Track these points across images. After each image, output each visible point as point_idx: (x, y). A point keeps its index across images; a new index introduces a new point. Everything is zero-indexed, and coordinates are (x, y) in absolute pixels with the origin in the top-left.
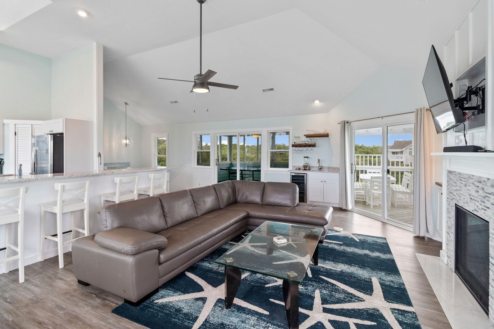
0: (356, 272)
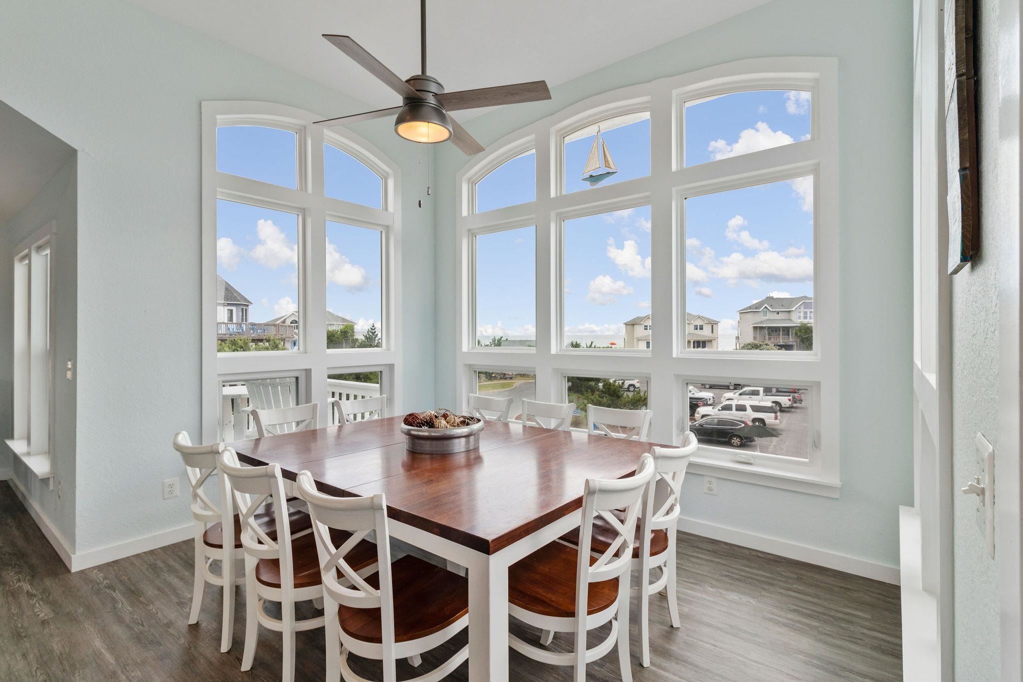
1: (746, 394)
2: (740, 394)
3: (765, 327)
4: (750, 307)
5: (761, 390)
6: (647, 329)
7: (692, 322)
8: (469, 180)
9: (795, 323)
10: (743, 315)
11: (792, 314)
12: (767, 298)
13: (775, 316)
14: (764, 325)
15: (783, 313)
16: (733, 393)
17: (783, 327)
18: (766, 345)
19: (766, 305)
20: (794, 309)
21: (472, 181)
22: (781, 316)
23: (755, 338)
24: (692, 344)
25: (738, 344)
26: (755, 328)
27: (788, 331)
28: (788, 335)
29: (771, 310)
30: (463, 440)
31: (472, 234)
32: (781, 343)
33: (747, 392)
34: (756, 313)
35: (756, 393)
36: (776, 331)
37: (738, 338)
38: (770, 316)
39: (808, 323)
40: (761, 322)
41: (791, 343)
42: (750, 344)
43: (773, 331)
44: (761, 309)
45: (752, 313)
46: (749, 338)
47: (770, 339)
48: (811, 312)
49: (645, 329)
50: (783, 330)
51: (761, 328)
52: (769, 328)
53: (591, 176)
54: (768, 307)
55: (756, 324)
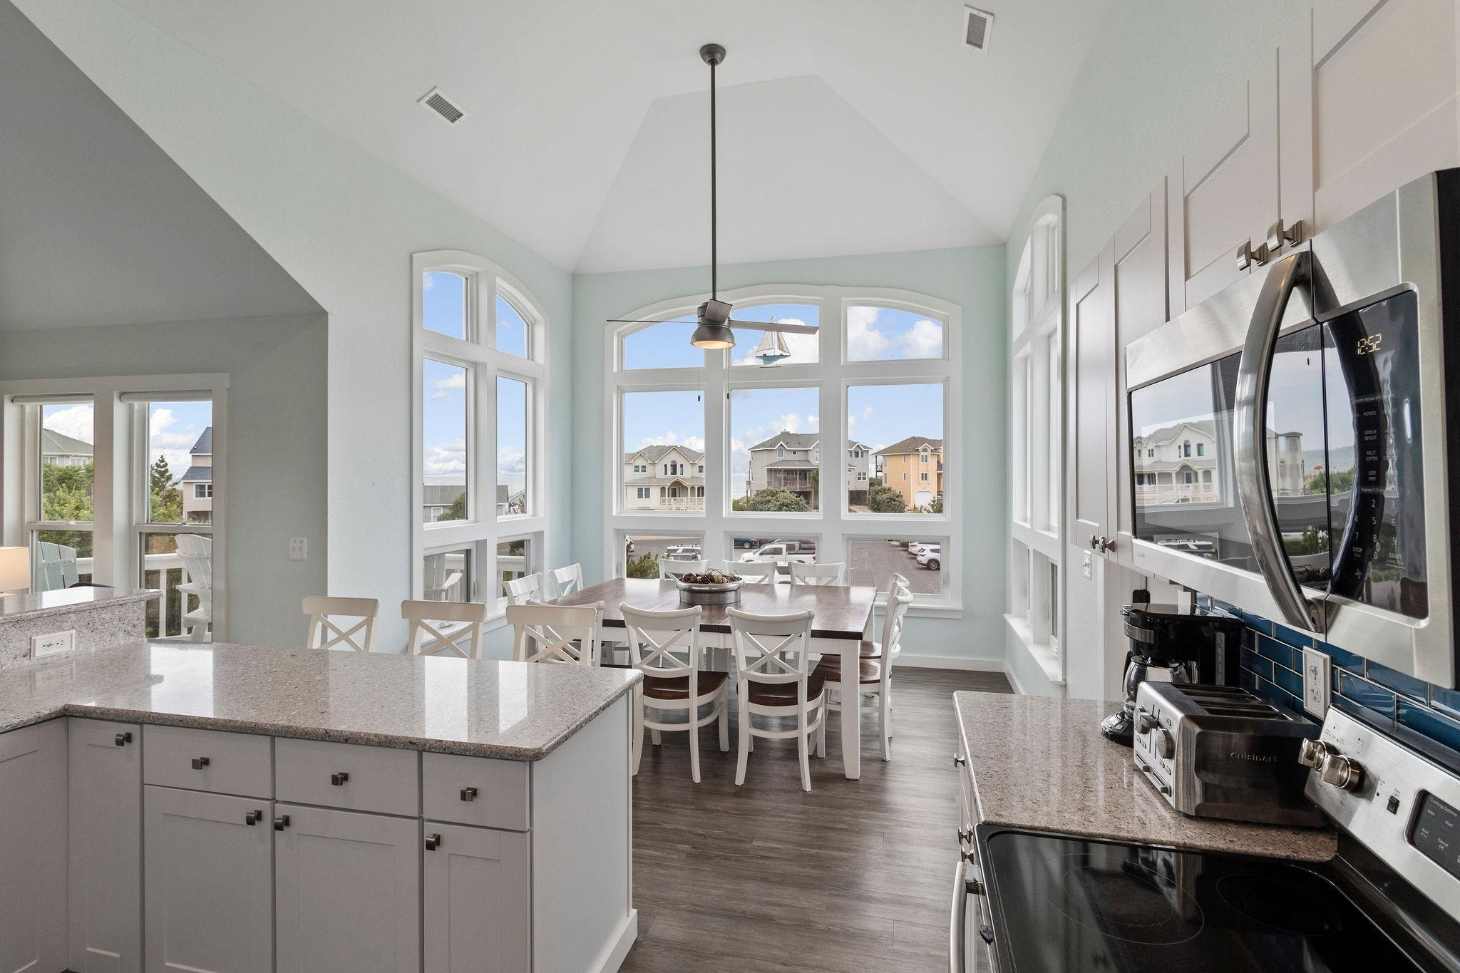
1: (768, 554)
2: (761, 554)
3: (780, 470)
4: (764, 445)
5: (784, 547)
6: (638, 471)
7: (696, 462)
8: (619, 333)
9: (813, 466)
10: (756, 453)
11: (810, 453)
12: (782, 433)
13: (792, 457)
14: (780, 468)
15: (800, 452)
16: (752, 553)
17: (801, 470)
18: (783, 491)
19: (781, 442)
20: (811, 448)
21: (620, 335)
22: (798, 456)
23: (769, 483)
24: (696, 490)
25: (749, 491)
26: (770, 470)
27: (806, 474)
28: (806, 480)
29: (787, 448)
30: (733, 592)
31: (621, 391)
32: (798, 490)
33: (768, 551)
34: (770, 452)
35: (777, 552)
36: (793, 474)
37: (749, 483)
38: (786, 456)
40: (776, 464)
41: (808, 490)
42: (764, 491)
43: (788, 474)
44: (776, 447)
45: (766, 452)
46: (762, 483)
47: (786, 484)
49: (636, 471)
50: (800, 474)
51: (776, 470)
52: (786, 471)
53: (765, 355)
54: (783, 444)
55: (771, 465)
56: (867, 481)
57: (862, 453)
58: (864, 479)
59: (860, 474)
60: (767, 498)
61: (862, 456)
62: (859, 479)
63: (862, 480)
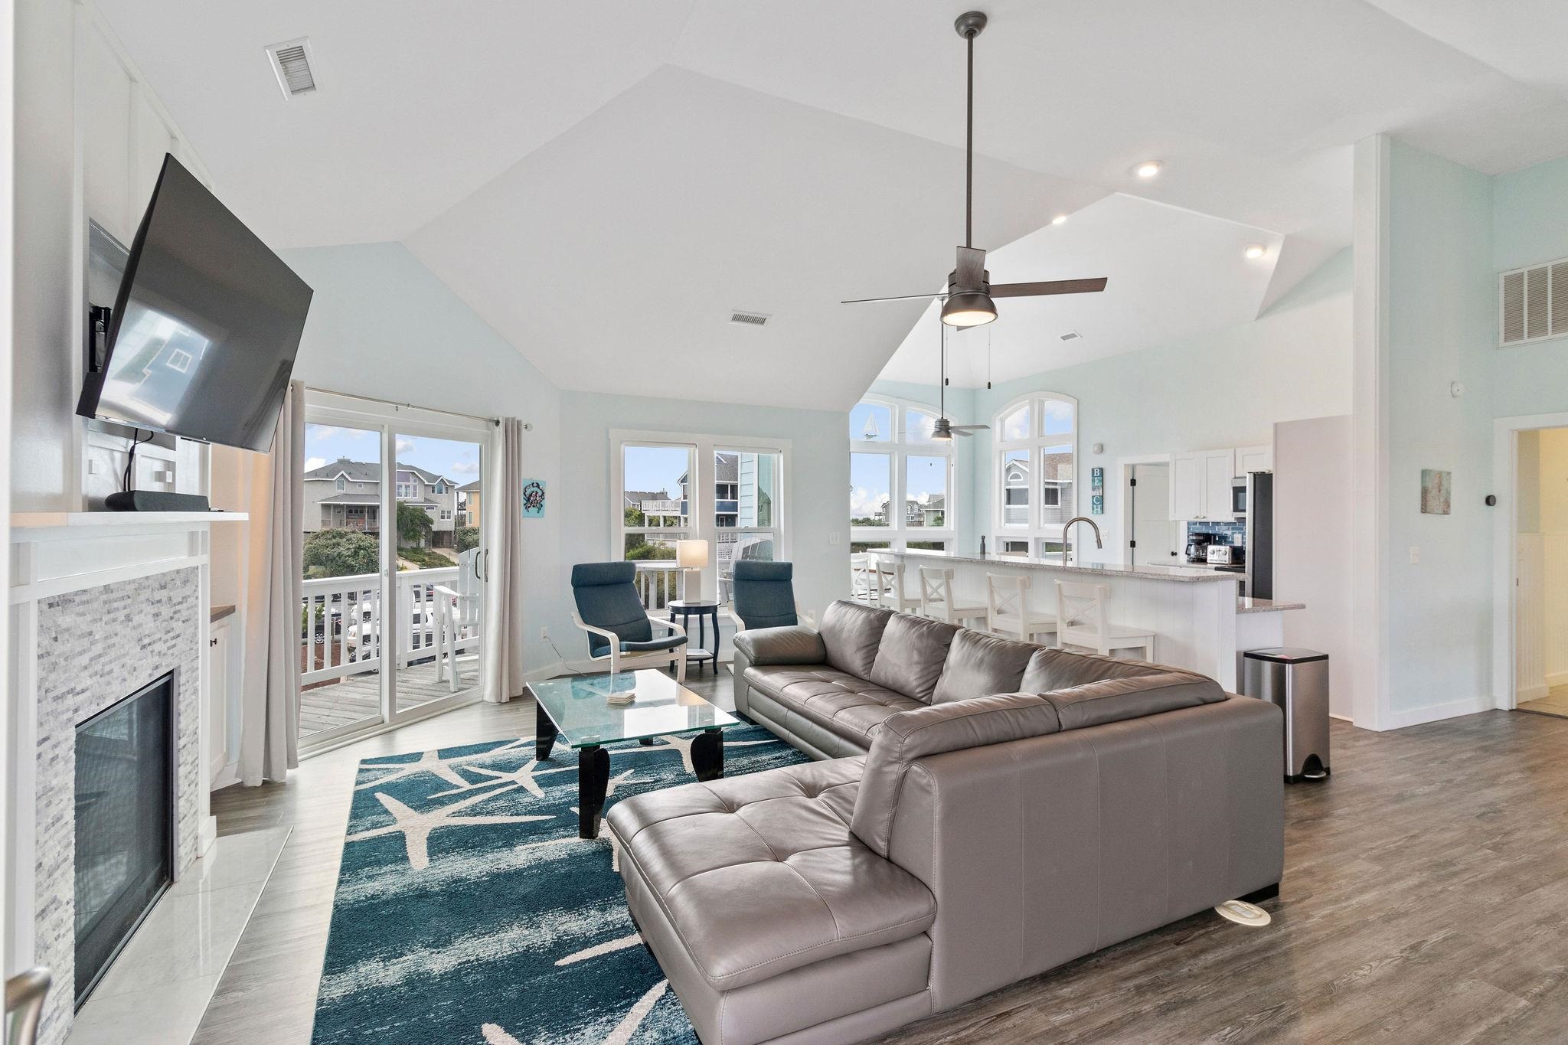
0: (473, 861)
3: (342, 506)
4: (318, 475)
12: (342, 461)
13: (353, 490)
14: (340, 503)
15: (367, 485)
17: (367, 507)
19: (343, 472)
22: (363, 490)
23: (324, 523)
26: (324, 506)
29: (351, 480)
32: (367, 530)
34: (327, 483)
36: (356, 512)
38: (347, 489)
39: (405, 502)
40: (336, 498)
43: (351, 512)
44: (334, 479)
45: (321, 483)
48: (407, 487)
50: (366, 511)
51: (336, 507)
52: (348, 506)
54: (345, 474)
55: (329, 499)
56: (452, 519)
57: (447, 489)
58: (449, 517)
59: (443, 512)
60: (334, 541)
61: (447, 493)
62: (443, 517)
63: (446, 519)
